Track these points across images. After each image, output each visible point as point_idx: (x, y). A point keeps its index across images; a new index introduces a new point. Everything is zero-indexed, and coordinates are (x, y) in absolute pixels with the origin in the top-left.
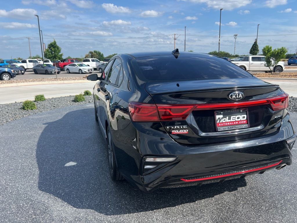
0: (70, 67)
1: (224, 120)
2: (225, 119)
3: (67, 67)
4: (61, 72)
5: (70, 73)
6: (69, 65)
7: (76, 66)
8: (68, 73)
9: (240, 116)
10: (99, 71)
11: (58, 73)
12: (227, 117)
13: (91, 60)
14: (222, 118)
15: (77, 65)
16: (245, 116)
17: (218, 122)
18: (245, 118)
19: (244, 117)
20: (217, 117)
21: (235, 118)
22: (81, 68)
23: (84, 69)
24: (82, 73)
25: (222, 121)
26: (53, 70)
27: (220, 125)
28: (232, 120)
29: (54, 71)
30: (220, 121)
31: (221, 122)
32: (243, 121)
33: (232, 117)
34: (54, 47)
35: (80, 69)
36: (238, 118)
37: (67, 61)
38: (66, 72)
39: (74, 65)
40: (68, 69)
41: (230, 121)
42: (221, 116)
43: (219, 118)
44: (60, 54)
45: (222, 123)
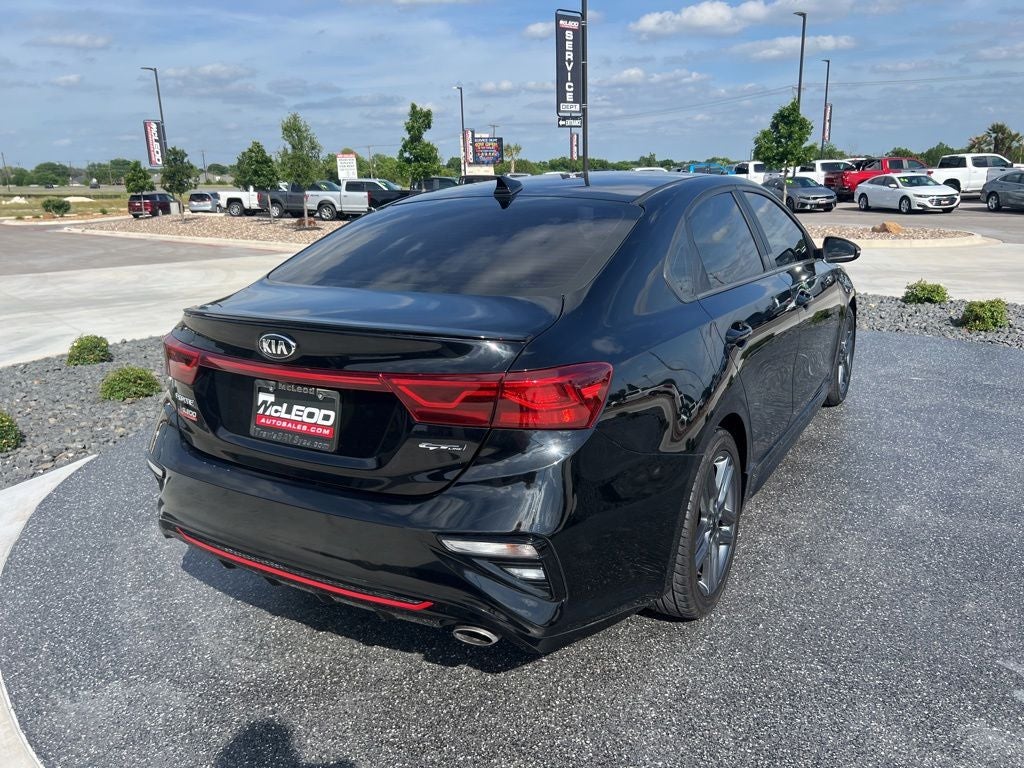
0: (871, 186)
1: (276, 411)
2: (279, 408)
3: (864, 187)
4: (840, 205)
5: (868, 209)
6: (872, 182)
7: (895, 183)
8: (860, 209)
9: (315, 410)
10: (985, 205)
11: (828, 208)
12: (285, 405)
13: (974, 159)
14: (273, 404)
15: (898, 180)
16: (332, 414)
17: (261, 411)
18: (330, 422)
19: (326, 418)
20: (262, 397)
21: (301, 413)
22: (910, 191)
23: (920, 196)
24: (911, 212)
25: (271, 411)
26: (808, 199)
27: (263, 420)
28: (293, 417)
29: (812, 201)
30: (265, 410)
31: (267, 413)
32: (323, 427)
33: (296, 407)
34: (790, 123)
35: (905, 198)
36: (311, 415)
37: (877, 164)
38: (857, 205)
39: (888, 182)
40: (863, 195)
41: (287, 416)
42: (271, 398)
43: (265, 402)
44: (806, 144)
45: (270, 417)
